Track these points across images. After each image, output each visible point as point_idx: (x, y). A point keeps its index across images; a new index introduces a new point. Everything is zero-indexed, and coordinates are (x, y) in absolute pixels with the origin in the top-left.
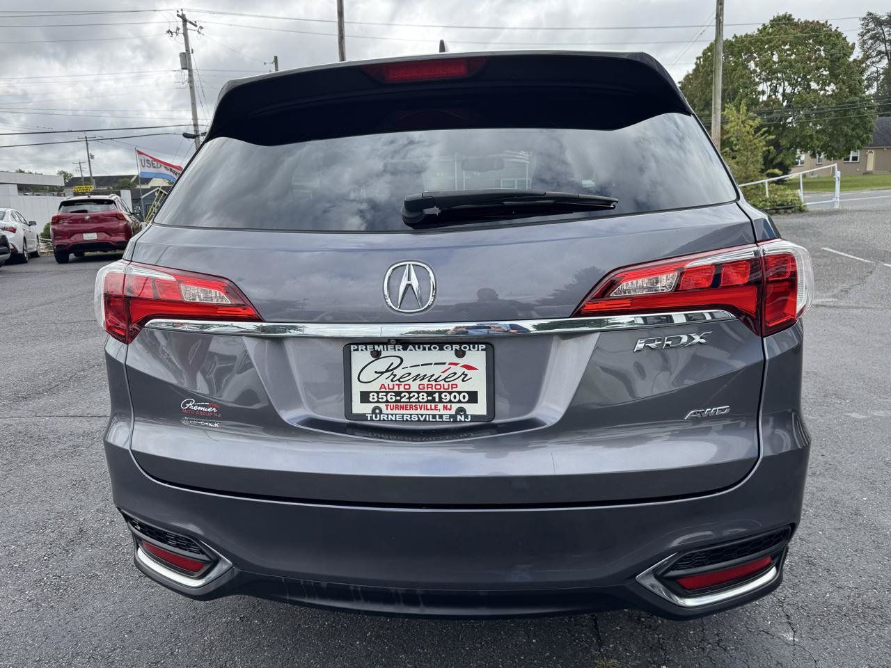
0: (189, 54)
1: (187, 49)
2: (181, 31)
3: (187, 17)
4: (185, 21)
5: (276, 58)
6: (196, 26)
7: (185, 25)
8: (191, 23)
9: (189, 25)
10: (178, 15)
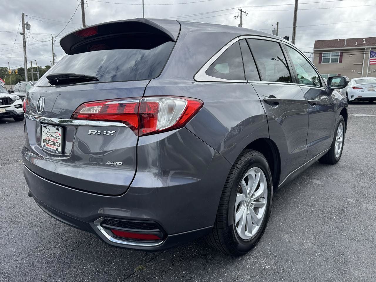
0: (241, 25)
1: (241, 23)
2: (240, 16)
3: (242, 10)
4: (241, 11)
5: (278, 23)
6: (246, 13)
7: (241, 13)
8: (244, 12)
9: (243, 13)
10: (239, 10)
